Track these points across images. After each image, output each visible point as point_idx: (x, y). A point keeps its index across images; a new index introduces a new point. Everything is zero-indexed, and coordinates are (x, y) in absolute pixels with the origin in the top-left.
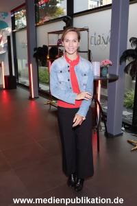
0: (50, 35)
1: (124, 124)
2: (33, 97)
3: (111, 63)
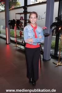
0: (17, 15)
1: (51, 55)
2: (8, 43)
3: (46, 28)
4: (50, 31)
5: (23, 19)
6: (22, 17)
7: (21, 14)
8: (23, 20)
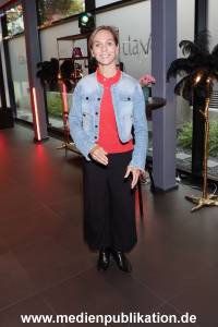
1: (179, 172)
2: (39, 138)
3: (153, 80)
4: (167, 92)
5: (80, 53)
6: (79, 49)
7: (73, 38)
8: (81, 58)
